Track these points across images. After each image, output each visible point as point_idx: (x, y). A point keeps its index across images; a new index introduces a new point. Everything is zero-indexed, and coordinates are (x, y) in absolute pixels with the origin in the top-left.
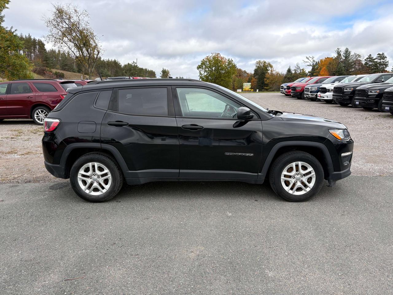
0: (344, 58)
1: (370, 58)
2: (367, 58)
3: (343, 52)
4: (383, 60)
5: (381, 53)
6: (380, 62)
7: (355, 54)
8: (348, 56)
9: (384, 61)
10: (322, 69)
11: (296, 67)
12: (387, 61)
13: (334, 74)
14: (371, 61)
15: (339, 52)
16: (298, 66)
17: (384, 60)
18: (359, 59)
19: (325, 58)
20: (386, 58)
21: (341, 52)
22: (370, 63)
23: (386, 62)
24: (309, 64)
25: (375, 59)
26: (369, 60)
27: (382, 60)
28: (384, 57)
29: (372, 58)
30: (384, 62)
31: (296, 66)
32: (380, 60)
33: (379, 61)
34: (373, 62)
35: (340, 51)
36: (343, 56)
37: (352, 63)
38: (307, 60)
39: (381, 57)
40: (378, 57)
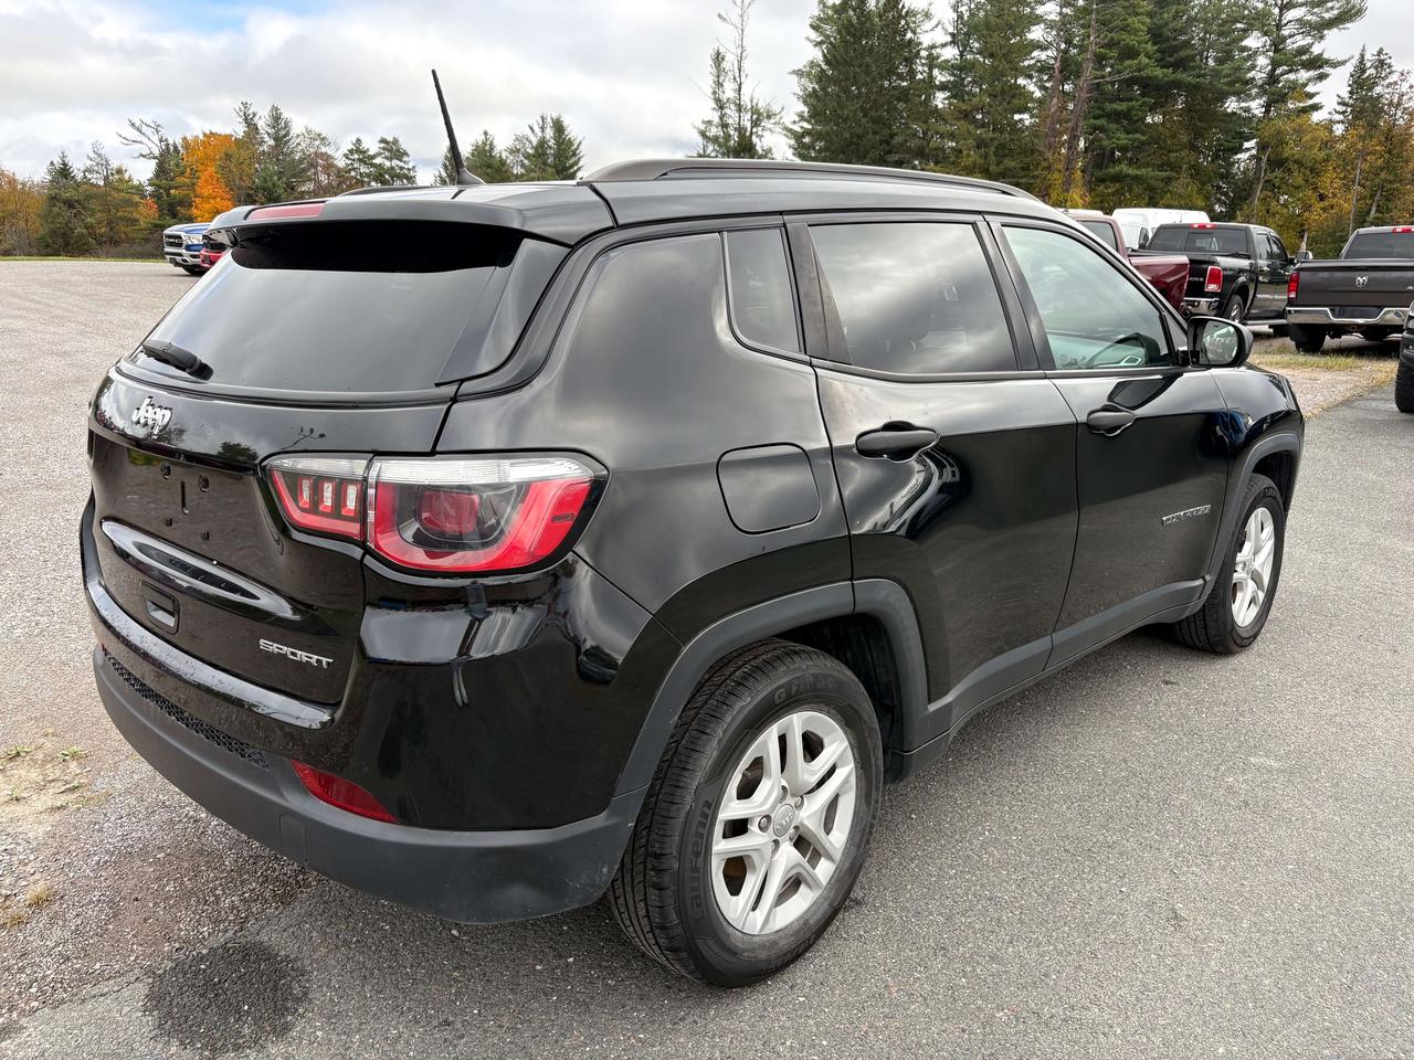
0: (272, 142)
1: (361, 152)
2: (351, 151)
3: (264, 120)
4: (398, 163)
5: (390, 139)
6: (392, 168)
7: (309, 132)
8: (285, 136)
9: (402, 164)
10: (204, 176)
11: (91, 159)
12: (410, 166)
13: (249, 196)
14: (365, 163)
15: (252, 119)
16: (99, 155)
17: (401, 161)
18: (323, 150)
19: (205, 135)
20: (407, 155)
21: (257, 117)
22: (363, 169)
23: (408, 169)
24: (145, 152)
25: (374, 157)
26: (356, 156)
27: (395, 162)
28: (398, 151)
29: (365, 152)
30: (402, 168)
31: (92, 155)
32: (390, 159)
33: (388, 164)
34: (372, 165)
35: (254, 115)
36: (269, 134)
37: (301, 161)
38: (134, 134)
39: (390, 151)
40: (383, 149)
